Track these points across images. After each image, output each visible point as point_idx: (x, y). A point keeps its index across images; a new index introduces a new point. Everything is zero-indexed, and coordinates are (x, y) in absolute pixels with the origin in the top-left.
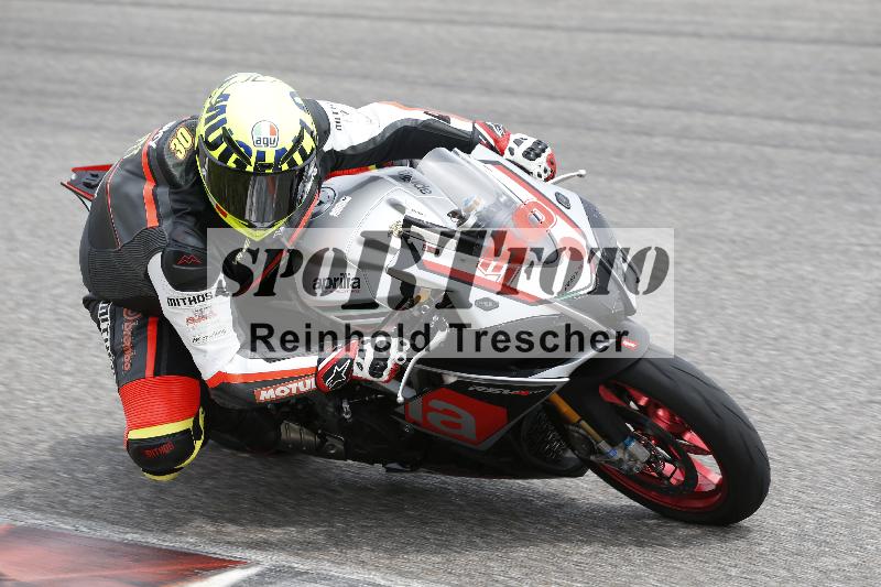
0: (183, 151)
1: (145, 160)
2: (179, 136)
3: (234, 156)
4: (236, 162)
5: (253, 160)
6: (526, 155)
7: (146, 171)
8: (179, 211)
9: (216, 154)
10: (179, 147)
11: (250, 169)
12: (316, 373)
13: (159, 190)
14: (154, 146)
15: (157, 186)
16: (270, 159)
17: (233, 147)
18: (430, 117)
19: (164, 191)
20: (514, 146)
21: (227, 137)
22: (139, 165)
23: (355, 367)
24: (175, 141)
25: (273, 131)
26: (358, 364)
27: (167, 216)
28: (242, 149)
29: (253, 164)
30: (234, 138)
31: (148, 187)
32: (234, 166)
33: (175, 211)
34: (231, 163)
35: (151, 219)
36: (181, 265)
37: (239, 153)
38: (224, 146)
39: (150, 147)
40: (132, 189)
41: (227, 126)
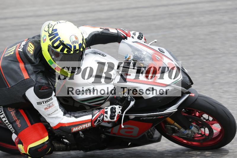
0: (32, 51)
1: (18, 56)
2: (30, 46)
3: (66, 49)
4: (67, 51)
5: (72, 49)
6: (139, 38)
7: (19, 59)
8: (37, 71)
9: (59, 50)
10: (30, 50)
11: (72, 52)
12: (91, 121)
13: (27, 66)
14: (22, 50)
15: (25, 64)
16: (77, 48)
17: (65, 46)
18: (102, 30)
19: (29, 66)
20: (133, 36)
21: (62, 43)
22: (16, 58)
23: (105, 118)
24: (29, 48)
25: (76, 38)
26: (106, 116)
27: (32, 74)
28: (69, 46)
29: (73, 51)
30: (65, 43)
31: (22, 65)
32: (66, 53)
33: (35, 72)
34: (65, 52)
35: (26, 76)
36: (42, 90)
37: (67, 48)
38: (61, 47)
39: (19, 51)
40: (14, 66)
41: (61, 40)
